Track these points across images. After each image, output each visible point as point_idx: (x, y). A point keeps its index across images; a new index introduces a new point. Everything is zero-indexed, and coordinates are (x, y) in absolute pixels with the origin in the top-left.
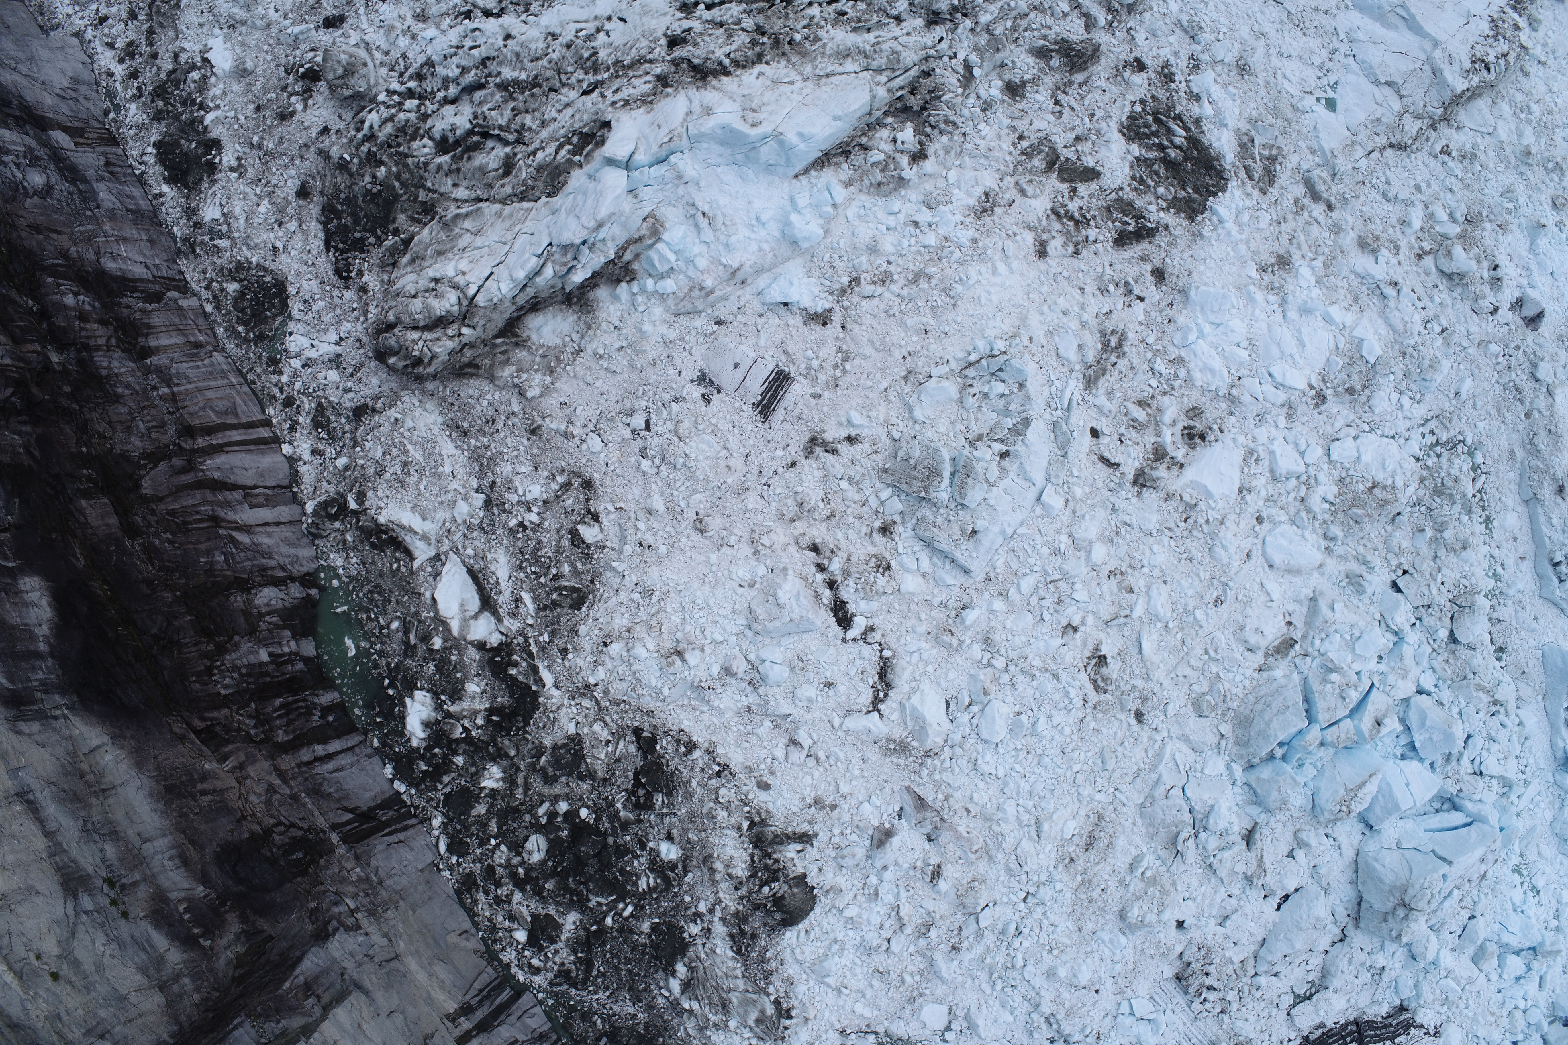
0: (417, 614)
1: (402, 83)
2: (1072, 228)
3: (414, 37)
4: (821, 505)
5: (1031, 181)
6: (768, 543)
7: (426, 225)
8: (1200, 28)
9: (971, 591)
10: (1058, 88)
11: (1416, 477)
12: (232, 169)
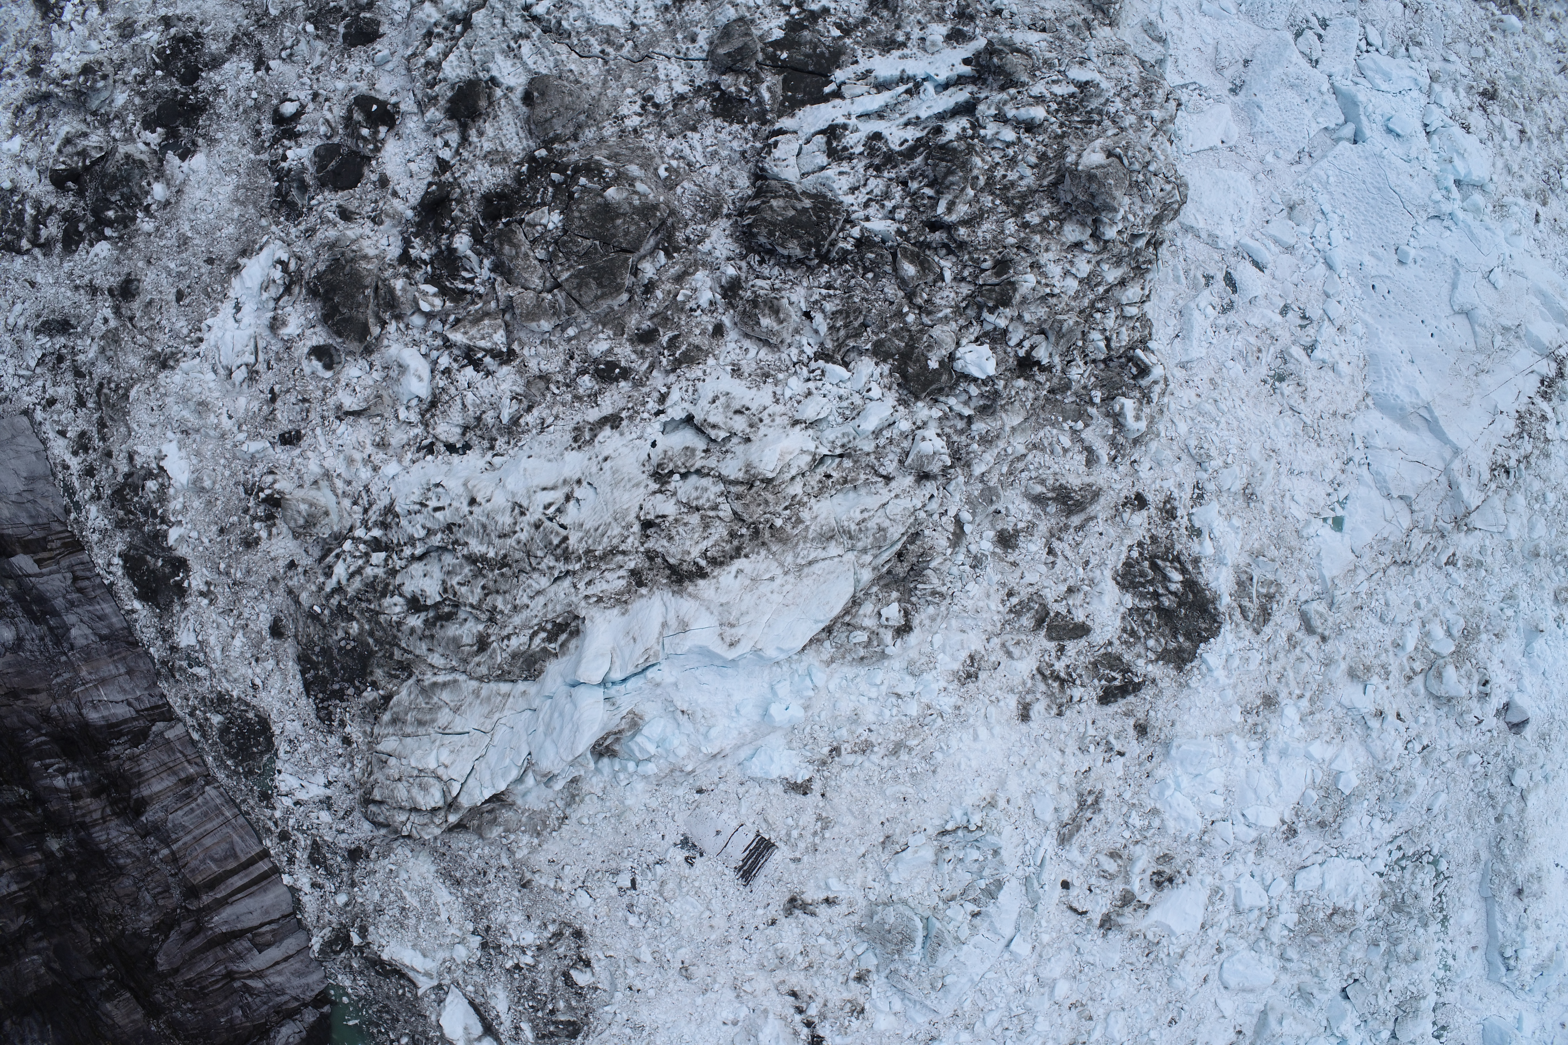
0: (424, 1032)
1: (369, 529)
2: (1056, 691)
3: (376, 469)
4: (800, 959)
5: (1018, 643)
6: (749, 990)
7: (404, 681)
8: (1209, 456)
9: (940, 1026)
10: (1052, 536)
11: (1378, 897)
12: (202, 594)
